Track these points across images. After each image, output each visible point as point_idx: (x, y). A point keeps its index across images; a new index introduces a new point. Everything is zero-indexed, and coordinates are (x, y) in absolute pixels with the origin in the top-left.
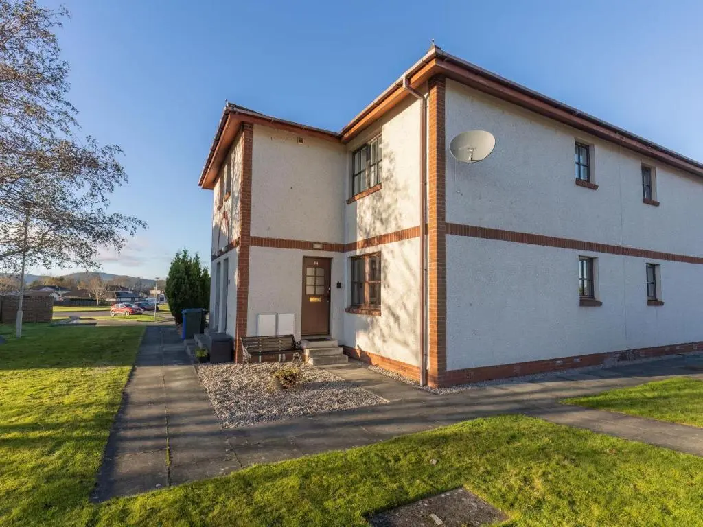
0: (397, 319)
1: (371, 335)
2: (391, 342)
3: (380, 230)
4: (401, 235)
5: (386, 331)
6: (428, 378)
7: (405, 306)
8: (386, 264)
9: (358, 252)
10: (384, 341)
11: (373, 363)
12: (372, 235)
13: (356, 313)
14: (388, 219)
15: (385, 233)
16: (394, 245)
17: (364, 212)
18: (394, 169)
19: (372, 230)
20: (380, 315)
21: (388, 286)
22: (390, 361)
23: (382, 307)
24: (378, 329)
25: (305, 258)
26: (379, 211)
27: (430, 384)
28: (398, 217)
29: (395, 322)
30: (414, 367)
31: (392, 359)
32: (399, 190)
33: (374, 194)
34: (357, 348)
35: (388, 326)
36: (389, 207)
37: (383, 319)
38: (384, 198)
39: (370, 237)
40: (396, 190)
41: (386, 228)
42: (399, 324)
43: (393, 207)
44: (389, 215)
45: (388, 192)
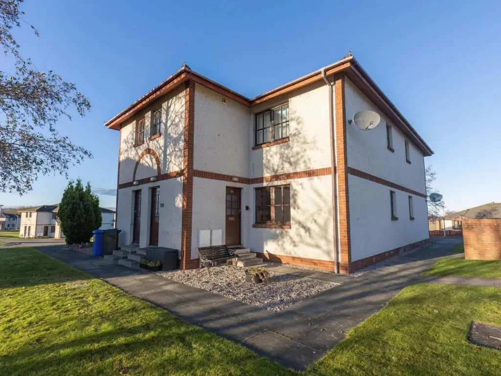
0: (307, 230)
1: (280, 243)
2: (301, 246)
3: (288, 168)
4: (310, 174)
5: (296, 239)
6: (340, 268)
7: (315, 221)
8: (295, 193)
9: (265, 184)
10: (295, 246)
11: (283, 262)
12: (280, 172)
13: (264, 227)
14: (296, 162)
15: (294, 171)
16: (305, 180)
17: (271, 156)
18: (302, 128)
19: (280, 169)
20: (290, 228)
21: (298, 208)
22: (302, 260)
23: (292, 222)
24: (288, 238)
25: (227, 187)
26: (287, 156)
27: (341, 272)
28: (307, 161)
29: (306, 232)
30: (326, 261)
31: (304, 257)
32: (308, 143)
33: (281, 144)
34: (265, 252)
35: (299, 235)
36: (298, 154)
37: (293, 230)
38: (292, 148)
39: (278, 174)
40: (305, 143)
41: (295, 168)
42: (310, 234)
43: (302, 154)
44: (298, 160)
45: (296, 144)
